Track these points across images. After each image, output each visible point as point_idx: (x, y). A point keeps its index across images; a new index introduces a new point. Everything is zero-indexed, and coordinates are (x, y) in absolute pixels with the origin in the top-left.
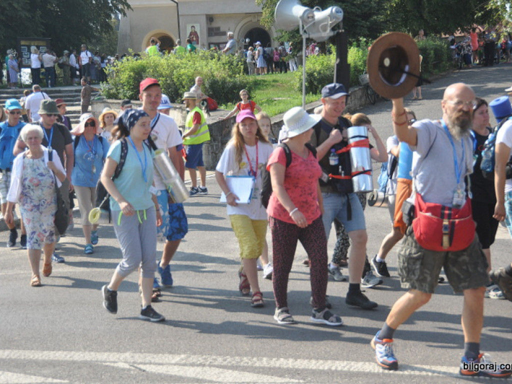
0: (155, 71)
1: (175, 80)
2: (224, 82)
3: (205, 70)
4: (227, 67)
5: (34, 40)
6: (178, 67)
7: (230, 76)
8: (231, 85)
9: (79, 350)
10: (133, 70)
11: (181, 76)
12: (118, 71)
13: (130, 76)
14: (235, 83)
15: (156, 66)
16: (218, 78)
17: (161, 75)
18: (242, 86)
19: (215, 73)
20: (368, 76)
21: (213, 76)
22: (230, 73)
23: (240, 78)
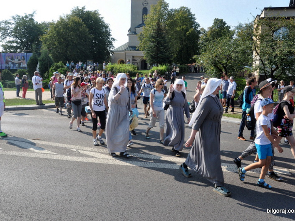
0: (116, 68)
1: (120, 70)
2: (132, 72)
3: (128, 68)
4: (133, 68)
5: (91, 60)
6: (121, 67)
7: (133, 70)
8: (133, 73)
9: (66, 144)
10: (111, 68)
11: (121, 70)
12: (107, 68)
13: (110, 69)
14: (134, 72)
15: (116, 67)
16: (130, 71)
17: (117, 69)
18: (136, 73)
19: (130, 69)
20: (167, 72)
21: (129, 70)
22: (134, 69)
23: (136, 71)
